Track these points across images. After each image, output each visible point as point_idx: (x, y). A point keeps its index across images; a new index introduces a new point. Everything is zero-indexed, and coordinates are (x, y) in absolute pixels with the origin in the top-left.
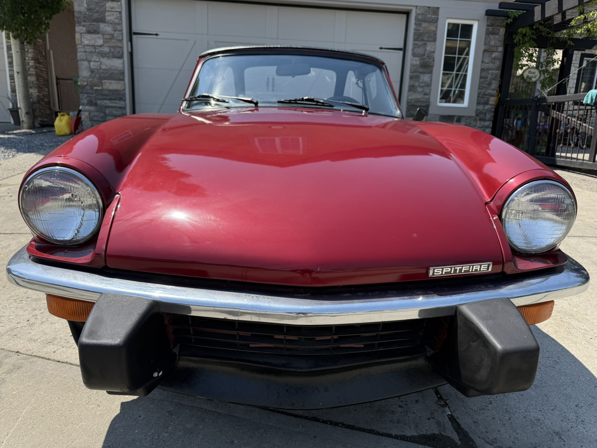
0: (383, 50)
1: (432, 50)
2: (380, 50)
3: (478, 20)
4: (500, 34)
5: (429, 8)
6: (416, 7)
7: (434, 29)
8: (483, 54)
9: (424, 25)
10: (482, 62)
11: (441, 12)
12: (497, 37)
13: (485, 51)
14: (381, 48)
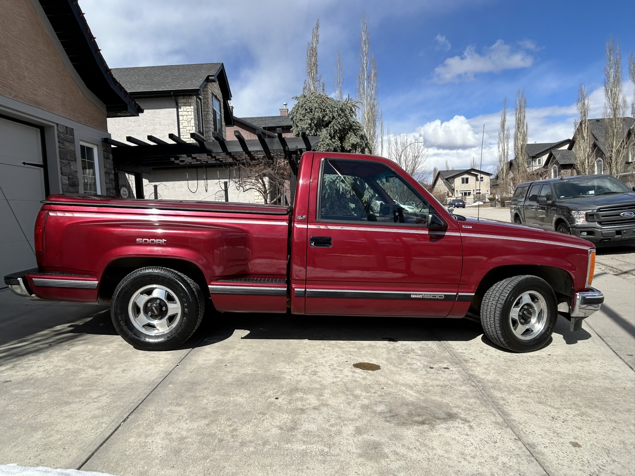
0: (26, 165)
1: (75, 170)
2: (23, 165)
3: (97, 146)
4: (111, 159)
5: (66, 127)
6: (57, 124)
7: (73, 149)
8: (105, 175)
9: (67, 144)
10: (106, 183)
11: (75, 133)
12: (110, 161)
13: (106, 173)
14: (24, 163)
